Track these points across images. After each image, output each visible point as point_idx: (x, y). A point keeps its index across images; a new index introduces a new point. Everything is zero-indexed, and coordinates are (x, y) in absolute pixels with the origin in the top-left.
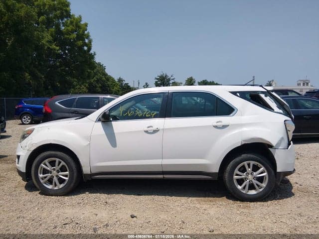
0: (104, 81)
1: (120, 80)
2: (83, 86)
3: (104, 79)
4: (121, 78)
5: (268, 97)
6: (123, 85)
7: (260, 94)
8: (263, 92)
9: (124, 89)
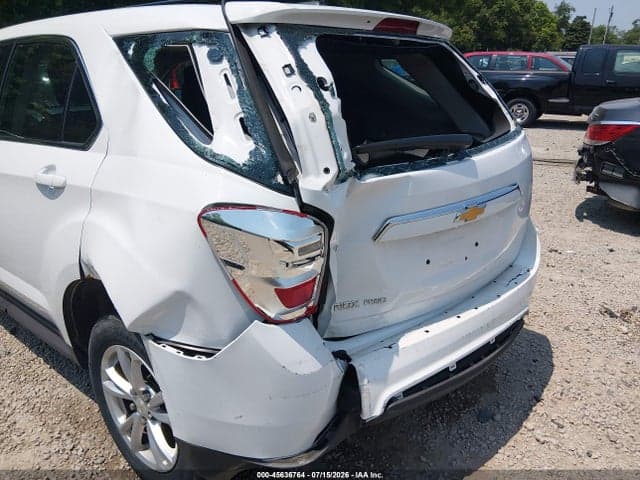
1: (563, 9)
5: (225, 64)
6: (570, 21)
7: (196, 48)
8: (207, 35)
9: (572, 30)
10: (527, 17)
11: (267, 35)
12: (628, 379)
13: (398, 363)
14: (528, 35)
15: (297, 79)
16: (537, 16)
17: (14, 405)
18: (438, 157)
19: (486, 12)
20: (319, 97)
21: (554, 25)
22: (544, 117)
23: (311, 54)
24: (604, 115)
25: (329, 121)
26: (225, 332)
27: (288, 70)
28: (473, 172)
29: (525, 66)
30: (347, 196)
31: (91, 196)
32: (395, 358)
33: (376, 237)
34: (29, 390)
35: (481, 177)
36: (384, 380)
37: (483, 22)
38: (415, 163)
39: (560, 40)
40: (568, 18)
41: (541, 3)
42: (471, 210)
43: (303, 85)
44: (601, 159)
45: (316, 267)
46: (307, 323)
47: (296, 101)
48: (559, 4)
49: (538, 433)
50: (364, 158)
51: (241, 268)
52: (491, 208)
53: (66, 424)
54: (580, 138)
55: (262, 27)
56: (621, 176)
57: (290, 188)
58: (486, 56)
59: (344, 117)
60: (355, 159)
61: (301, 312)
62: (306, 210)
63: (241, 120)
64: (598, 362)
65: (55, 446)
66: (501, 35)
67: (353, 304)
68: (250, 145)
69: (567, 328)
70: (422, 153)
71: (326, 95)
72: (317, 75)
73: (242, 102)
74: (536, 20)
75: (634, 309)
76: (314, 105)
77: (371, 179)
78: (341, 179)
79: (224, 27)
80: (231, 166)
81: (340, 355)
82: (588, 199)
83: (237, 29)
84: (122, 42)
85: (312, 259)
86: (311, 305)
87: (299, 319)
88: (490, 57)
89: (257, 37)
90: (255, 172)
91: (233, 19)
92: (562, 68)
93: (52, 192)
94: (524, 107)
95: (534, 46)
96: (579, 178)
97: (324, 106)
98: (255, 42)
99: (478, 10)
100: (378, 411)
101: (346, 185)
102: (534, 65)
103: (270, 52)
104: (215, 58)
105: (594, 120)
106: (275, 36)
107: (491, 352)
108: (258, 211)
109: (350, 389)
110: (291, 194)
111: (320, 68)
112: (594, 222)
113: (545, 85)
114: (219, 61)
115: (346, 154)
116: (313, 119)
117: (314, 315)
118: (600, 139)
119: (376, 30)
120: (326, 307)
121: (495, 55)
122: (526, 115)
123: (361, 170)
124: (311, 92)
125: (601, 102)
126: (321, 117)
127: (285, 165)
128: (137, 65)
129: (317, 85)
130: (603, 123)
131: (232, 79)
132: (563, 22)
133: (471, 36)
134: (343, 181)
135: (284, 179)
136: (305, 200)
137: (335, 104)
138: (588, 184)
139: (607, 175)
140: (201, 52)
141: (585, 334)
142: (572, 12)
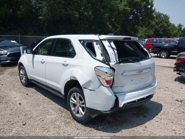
0: (166, 27)
1: (180, 26)
2: (151, 31)
3: (166, 25)
4: (181, 24)
5: (99, 45)
6: (182, 29)
7: (94, 43)
8: (96, 41)
9: (183, 32)
10: (169, 28)
11: (106, 41)
12: (179, 113)
13: (126, 98)
14: (169, 33)
15: (110, 48)
16: (172, 28)
17: (48, 108)
18: (134, 61)
19: (157, 27)
20: (114, 51)
21: (177, 30)
22: (171, 56)
23: (112, 44)
24: (180, 55)
25: (115, 54)
26: (97, 87)
27: (109, 46)
28: (141, 64)
29: (166, 42)
30: (117, 67)
31: (74, 66)
32: (125, 97)
33: (122, 74)
34: (50, 106)
35: (142, 65)
36: (123, 101)
37: (156, 29)
38: (129, 62)
39: (179, 34)
40: (182, 28)
41: (173, 24)
42: (140, 71)
43: (111, 49)
44: (179, 66)
45: (112, 77)
46: (110, 88)
47: (110, 51)
48: (179, 24)
49: (156, 120)
50: (121, 61)
51: (100, 76)
52: (144, 71)
53: (59, 112)
54: (175, 61)
55: (105, 40)
56: (184, 70)
57: (109, 64)
58: (155, 39)
59: (117, 53)
60: (119, 61)
61: (109, 86)
62: (111, 68)
63: (101, 54)
64: (172, 109)
65: (58, 115)
66: (161, 33)
67: (118, 87)
68: (103, 58)
69: (167, 103)
70: (131, 60)
71: (115, 50)
72: (113, 47)
73: (101, 51)
74: (172, 29)
75: (184, 100)
76: (113, 52)
77: (122, 64)
78: (116, 63)
79: (99, 39)
80: (99, 61)
81: (115, 95)
82: (179, 77)
83: (101, 40)
84: (80, 41)
85: (111, 76)
86: (110, 85)
87: (109, 87)
88: (156, 39)
89: (104, 41)
90: (103, 62)
91: (100, 39)
92: (176, 43)
93: (65, 65)
94: (165, 53)
95: (172, 36)
96: (174, 71)
97: (114, 52)
98: (104, 42)
99: (154, 26)
100: (122, 106)
101: (117, 65)
102: (169, 42)
103: (106, 44)
104: (97, 44)
105: (178, 56)
106: (107, 41)
107: (144, 100)
108: (103, 68)
109: (117, 101)
110: (109, 65)
111: (114, 46)
112: (179, 82)
113: (171, 48)
114: (98, 45)
115: (118, 60)
116: (113, 54)
117: (111, 87)
118: (179, 61)
119: (123, 40)
120: (113, 85)
121: (158, 39)
122: (166, 55)
123: (120, 62)
124: (112, 50)
125: (180, 52)
126: (114, 54)
127: (108, 61)
128: (83, 44)
129: (113, 49)
130: (180, 57)
131: (100, 48)
132: (180, 29)
133: (152, 33)
134: (117, 64)
135: (108, 63)
136: (111, 66)
137: (116, 52)
138: (177, 72)
139: (181, 70)
140: (95, 43)
141: (170, 104)
142: (182, 27)
